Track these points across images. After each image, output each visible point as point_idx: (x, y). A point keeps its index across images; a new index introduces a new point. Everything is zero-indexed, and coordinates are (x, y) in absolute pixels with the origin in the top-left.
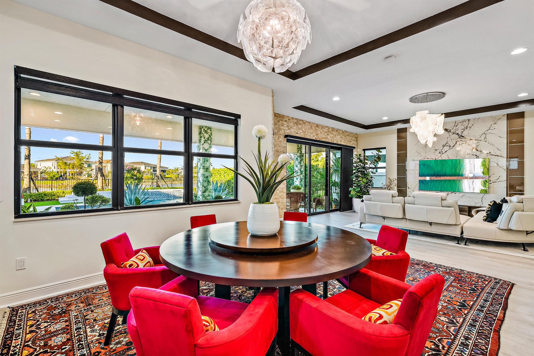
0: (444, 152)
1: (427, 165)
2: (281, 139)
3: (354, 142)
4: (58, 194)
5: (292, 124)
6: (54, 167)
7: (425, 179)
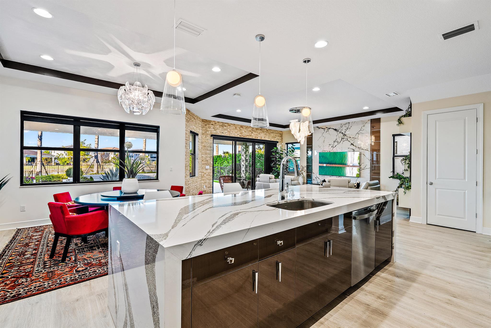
0: (334, 146)
1: (325, 157)
2: (207, 138)
3: (278, 138)
4: (63, 177)
5: (218, 127)
6: (65, 154)
7: (323, 165)
